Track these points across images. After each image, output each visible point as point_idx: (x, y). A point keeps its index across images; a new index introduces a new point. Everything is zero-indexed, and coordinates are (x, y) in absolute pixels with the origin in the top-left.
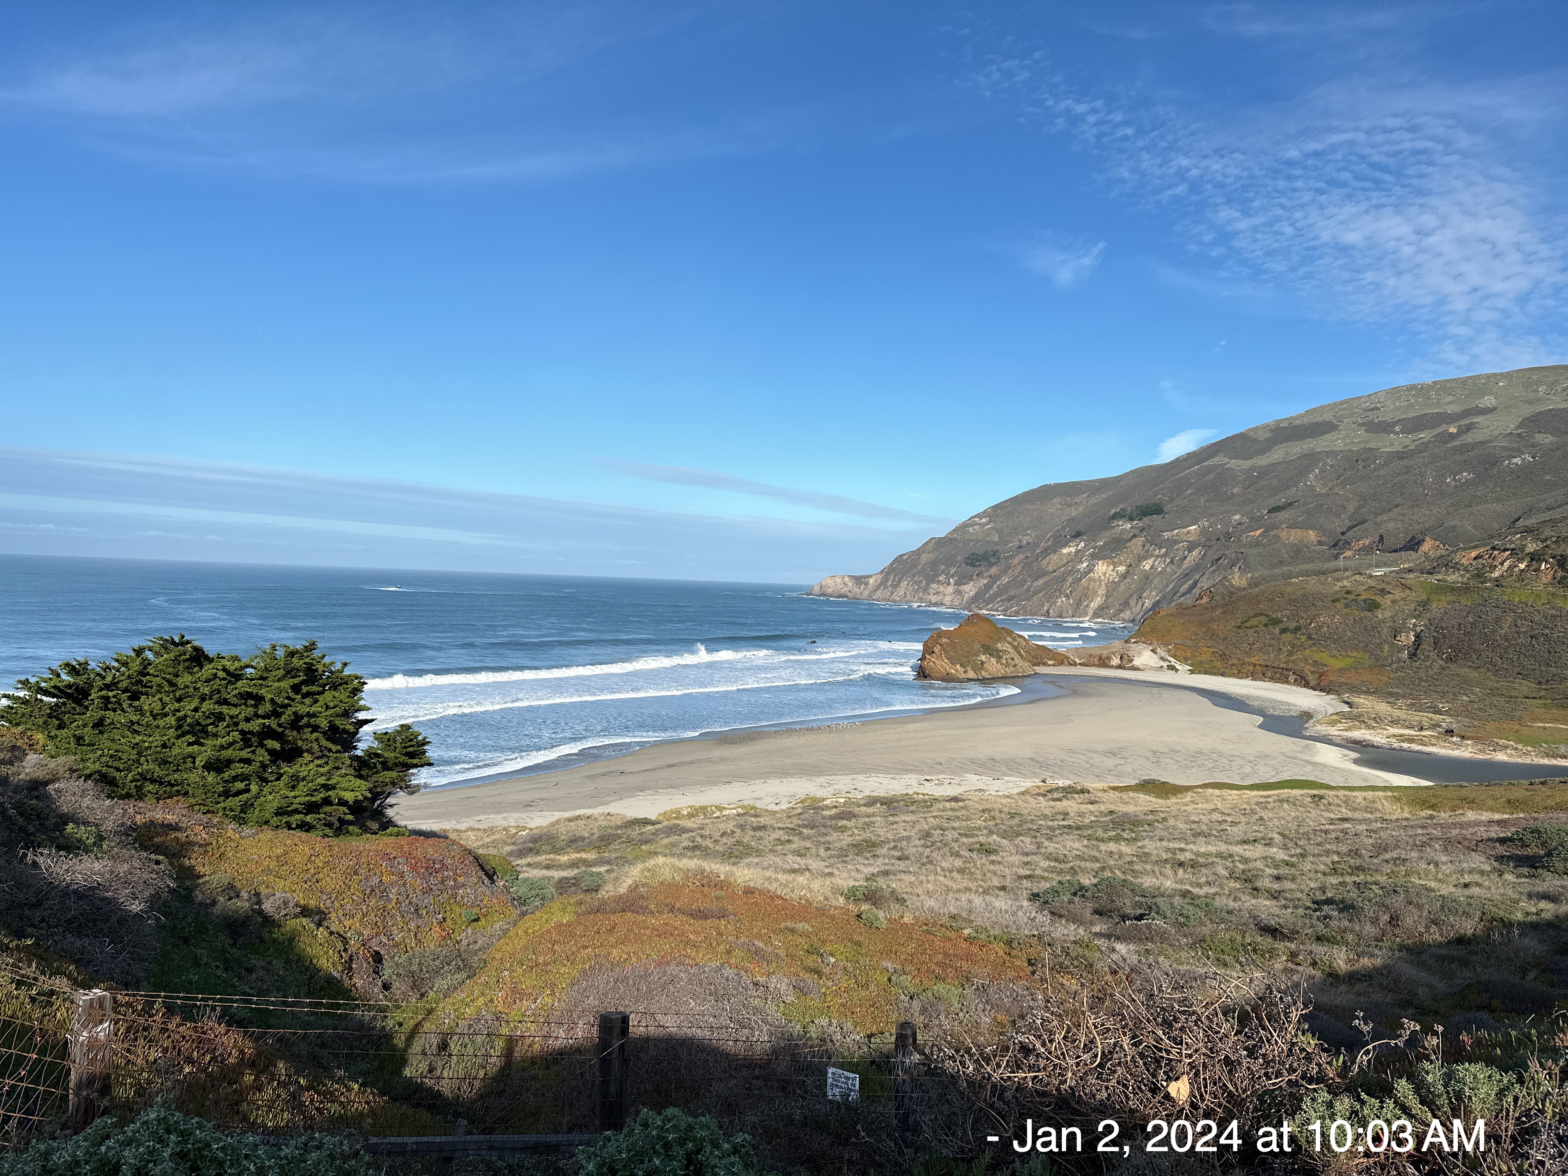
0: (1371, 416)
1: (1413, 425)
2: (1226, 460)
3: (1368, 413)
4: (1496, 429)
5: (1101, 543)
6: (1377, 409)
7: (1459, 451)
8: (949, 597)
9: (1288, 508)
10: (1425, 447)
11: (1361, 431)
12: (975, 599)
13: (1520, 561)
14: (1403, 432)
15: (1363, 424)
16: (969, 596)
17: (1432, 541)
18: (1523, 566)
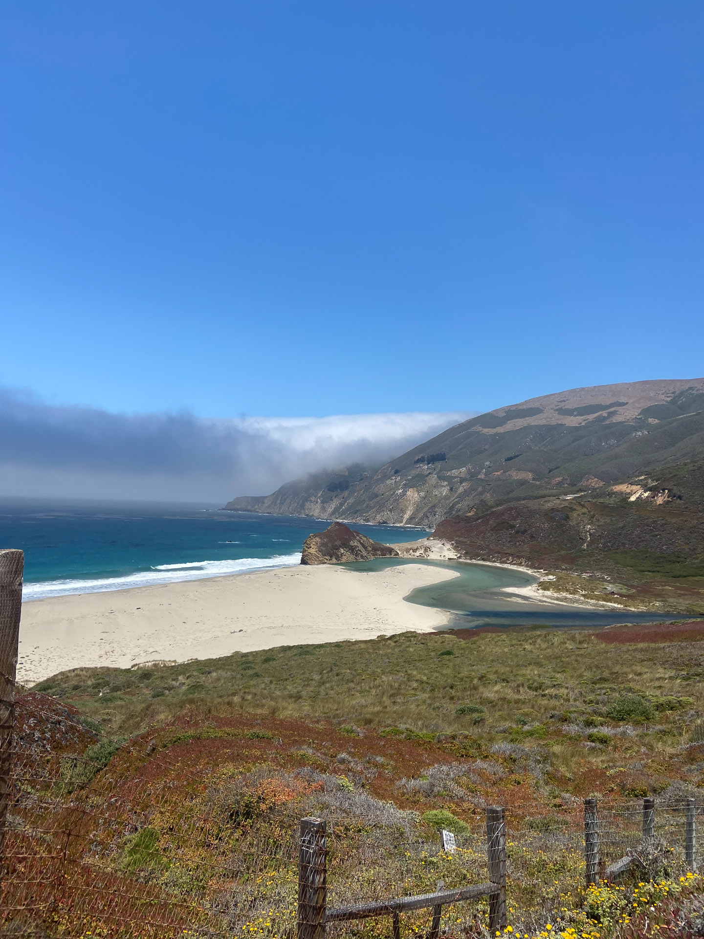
0: (561, 405)
1: (584, 411)
2: (480, 429)
3: (559, 404)
4: (627, 415)
5: (410, 477)
6: (564, 401)
7: (608, 427)
8: (317, 511)
9: (516, 459)
10: (590, 424)
11: (556, 415)
12: (333, 513)
13: (645, 492)
14: (578, 415)
15: (557, 410)
16: (330, 510)
17: (596, 479)
18: (646, 495)
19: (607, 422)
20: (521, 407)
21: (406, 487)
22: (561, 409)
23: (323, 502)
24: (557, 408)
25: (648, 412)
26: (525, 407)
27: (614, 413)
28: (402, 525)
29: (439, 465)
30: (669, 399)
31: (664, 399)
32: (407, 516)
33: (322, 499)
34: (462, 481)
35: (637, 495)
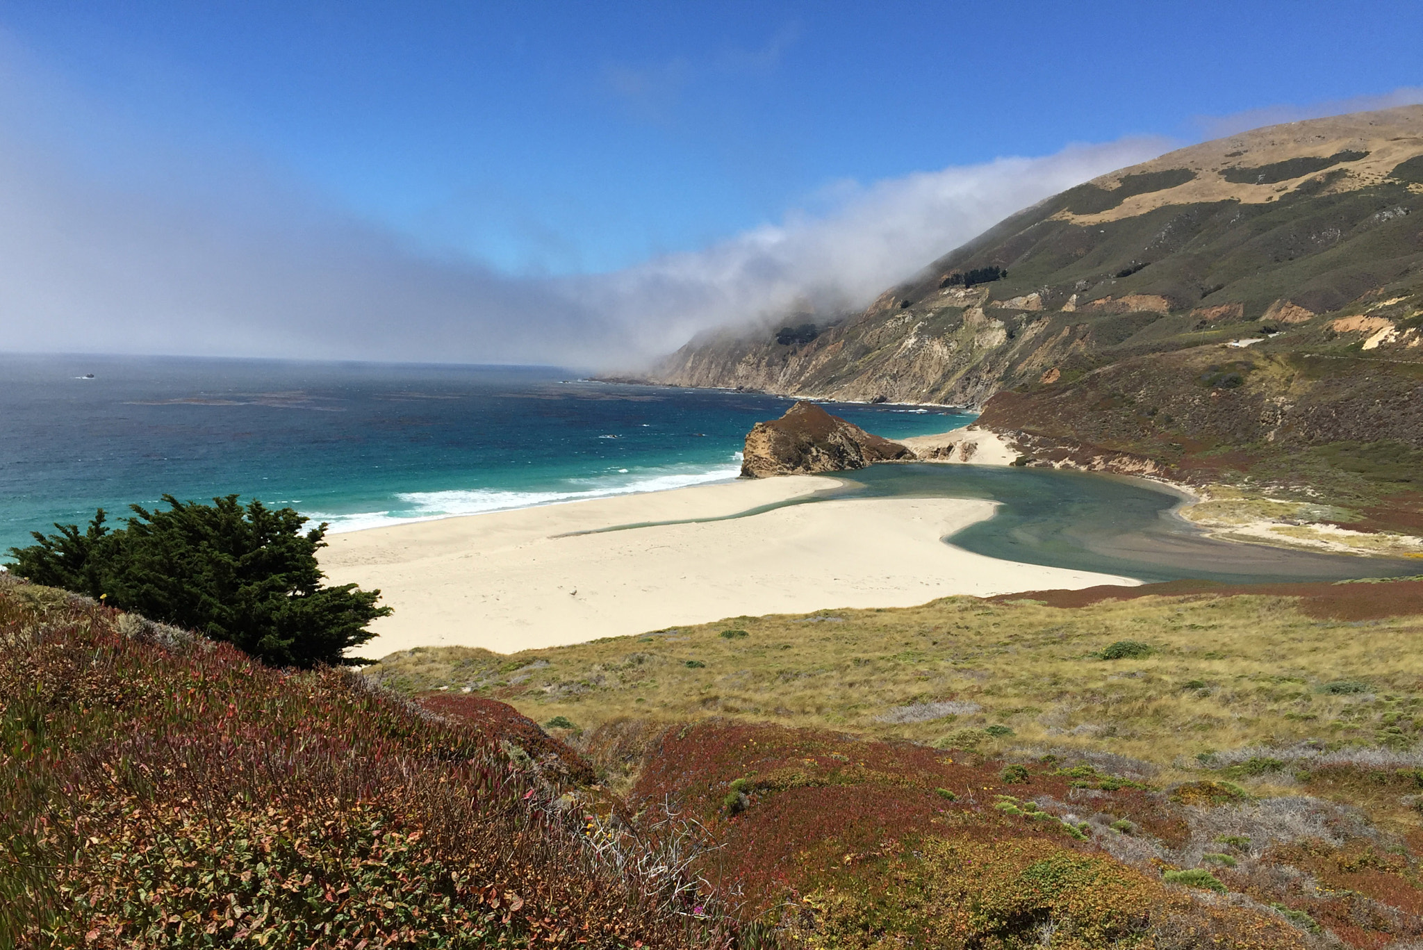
0: (1234, 162)
2: (1069, 216)
3: (1229, 159)
4: (1365, 177)
5: (931, 315)
6: (1239, 154)
7: (1329, 202)
8: (760, 380)
9: (1138, 272)
10: (1289, 198)
11: (1223, 183)
12: (789, 384)
13: (1397, 328)
14: (1266, 181)
15: (1224, 172)
17: (1295, 308)
19: (1325, 194)
21: (924, 333)
22: (1233, 169)
23: (769, 365)
24: (1225, 167)
26: (1159, 169)
27: (1342, 174)
28: (916, 403)
29: (985, 290)
32: (925, 386)
33: (767, 358)
34: (1032, 317)
35: (1380, 336)
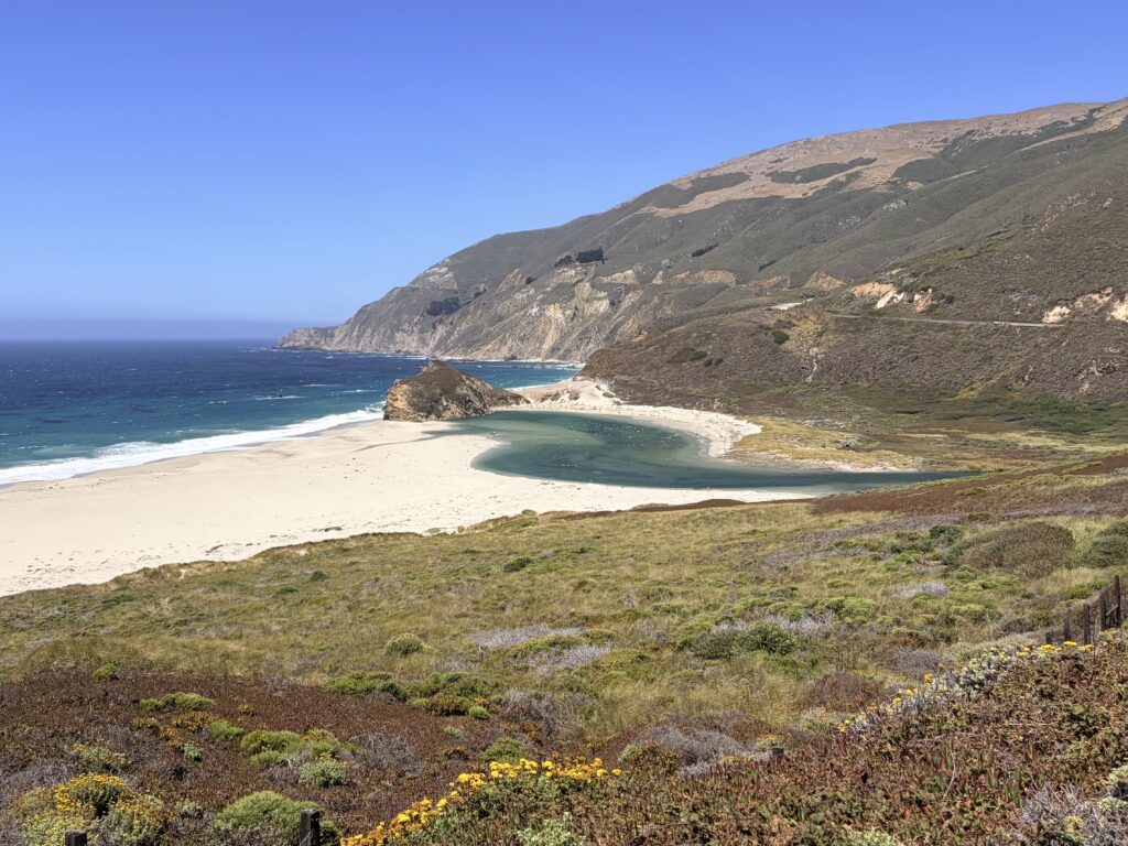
0: (777, 167)
1: (810, 174)
2: (654, 209)
3: (773, 165)
4: (876, 177)
5: (549, 289)
6: (780, 160)
7: (848, 197)
8: (414, 344)
9: (710, 252)
10: (821, 193)
11: (768, 181)
12: (437, 347)
13: (899, 292)
14: (802, 181)
15: (768, 175)
16: (432, 343)
17: (829, 278)
18: (900, 297)
19: (846, 190)
20: (715, 173)
21: (544, 302)
22: (777, 172)
23: (421, 332)
24: (770, 171)
25: (906, 172)
26: (721, 172)
27: (857, 175)
28: (539, 360)
29: (592, 268)
30: (937, 151)
31: (928, 150)
32: (546, 346)
33: (419, 326)
34: (629, 289)
35: (887, 299)
